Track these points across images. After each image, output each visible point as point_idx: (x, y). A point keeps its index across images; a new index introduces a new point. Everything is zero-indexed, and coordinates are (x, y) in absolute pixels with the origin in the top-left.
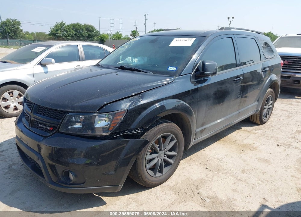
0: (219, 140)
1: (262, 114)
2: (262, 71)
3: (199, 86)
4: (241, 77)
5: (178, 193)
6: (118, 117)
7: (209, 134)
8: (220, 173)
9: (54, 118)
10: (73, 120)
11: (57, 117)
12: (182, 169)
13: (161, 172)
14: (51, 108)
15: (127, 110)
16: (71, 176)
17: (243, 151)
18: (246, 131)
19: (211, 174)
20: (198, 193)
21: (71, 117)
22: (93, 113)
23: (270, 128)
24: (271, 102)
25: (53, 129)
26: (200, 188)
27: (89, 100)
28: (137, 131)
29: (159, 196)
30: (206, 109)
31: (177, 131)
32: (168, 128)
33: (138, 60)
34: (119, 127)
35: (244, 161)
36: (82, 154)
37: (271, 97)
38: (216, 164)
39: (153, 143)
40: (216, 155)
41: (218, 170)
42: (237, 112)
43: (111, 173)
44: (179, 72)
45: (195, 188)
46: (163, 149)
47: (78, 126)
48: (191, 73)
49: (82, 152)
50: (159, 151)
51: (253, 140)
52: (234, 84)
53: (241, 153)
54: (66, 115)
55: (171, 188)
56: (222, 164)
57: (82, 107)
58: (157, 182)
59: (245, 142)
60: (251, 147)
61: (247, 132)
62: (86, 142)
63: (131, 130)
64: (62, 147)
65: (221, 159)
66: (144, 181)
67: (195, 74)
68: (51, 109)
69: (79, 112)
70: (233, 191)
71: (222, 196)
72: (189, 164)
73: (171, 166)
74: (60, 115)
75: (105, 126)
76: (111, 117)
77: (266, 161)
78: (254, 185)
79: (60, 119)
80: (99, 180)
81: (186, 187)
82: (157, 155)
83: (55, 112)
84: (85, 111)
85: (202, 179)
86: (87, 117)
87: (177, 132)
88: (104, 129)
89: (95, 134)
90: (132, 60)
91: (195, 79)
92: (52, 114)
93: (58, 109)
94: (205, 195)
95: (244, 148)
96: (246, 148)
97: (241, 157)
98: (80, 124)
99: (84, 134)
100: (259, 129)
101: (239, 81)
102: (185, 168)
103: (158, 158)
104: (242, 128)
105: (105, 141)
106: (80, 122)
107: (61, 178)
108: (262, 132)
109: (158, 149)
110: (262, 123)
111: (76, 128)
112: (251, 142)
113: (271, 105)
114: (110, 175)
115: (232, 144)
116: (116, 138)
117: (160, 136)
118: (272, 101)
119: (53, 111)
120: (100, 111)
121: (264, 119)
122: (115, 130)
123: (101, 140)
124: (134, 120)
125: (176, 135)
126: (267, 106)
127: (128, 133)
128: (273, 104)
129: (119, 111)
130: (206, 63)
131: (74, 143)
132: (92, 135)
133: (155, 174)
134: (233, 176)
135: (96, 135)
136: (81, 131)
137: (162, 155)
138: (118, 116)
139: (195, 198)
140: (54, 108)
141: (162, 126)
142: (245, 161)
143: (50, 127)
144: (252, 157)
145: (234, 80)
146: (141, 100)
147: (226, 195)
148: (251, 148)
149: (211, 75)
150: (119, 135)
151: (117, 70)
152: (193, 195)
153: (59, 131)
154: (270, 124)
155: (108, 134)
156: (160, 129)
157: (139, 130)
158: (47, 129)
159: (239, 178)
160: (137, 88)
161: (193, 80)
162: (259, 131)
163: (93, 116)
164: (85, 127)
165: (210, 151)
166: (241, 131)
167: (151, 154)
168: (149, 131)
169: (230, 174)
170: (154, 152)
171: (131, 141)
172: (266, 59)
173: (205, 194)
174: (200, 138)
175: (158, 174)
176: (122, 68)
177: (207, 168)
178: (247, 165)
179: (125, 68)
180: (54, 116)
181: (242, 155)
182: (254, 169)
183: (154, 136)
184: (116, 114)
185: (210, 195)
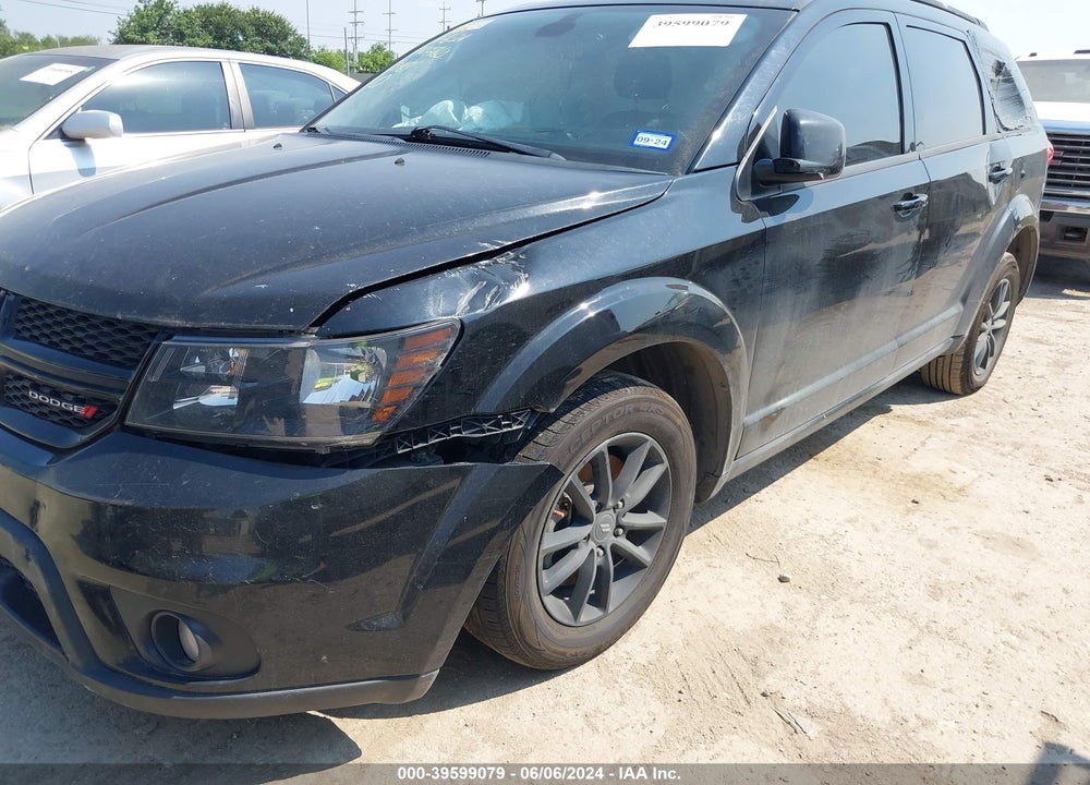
0: (811, 457)
1: (973, 353)
2: (991, 179)
3: (770, 222)
4: (923, 197)
5: (677, 696)
6: (417, 359)
7: (790, 435)
8: (844, 600)
9: (102, 358)
10: (194, 369)
11: (117, 352)
12: (680, 583)
13: (599, 600)
14: (82, 308)
15: (458, 326)
16: (190, 641)
17: (913, 501)
18: (912, 419)
19: (804, 605)
20: (764, 695)
21: (182, 356)
22: (293, 334)
23: (1000, 407)
24: (1004, 306)
25: (98, 412)
26: (767, 667)
27: (272, 270)
28: (505, 426)
29: (597, 710)
30: (790, 326)
31: (675, 424)
32: (637, 410)
33: (486, 115)
34: (424, 406)
35: (931, 547)
36: (245, 525)
37: (1006, 287)
38: (818, 560)
39: (571, 477)
40: (812, 521)
41: (830, 584)
42: (894, 344)
43: (385, 622)
44: (686, 156)
45: (745, 668)
46: (610, 504)
47: (220, 397)
48: (738, 163)
49: (241, 515)
50: (594, 512)
51: (946, 458)
52: (895, 222)
53: (908, 511)
54: (158, 345)
55: (645, 672)
56: (842, 559)
57: (234, 307)
58: (584, 650)
59: (918, 465)
60: (944, 485)
61: (915, 427)
62: (260, 480)
63: (476, 420)
64: (141, 504)
65: (835, 537)
66: (530, 646)
67: (753, 169)
68: (85, 317)
69: (223, 328)
70: (910, 680)
71: (868, 706)
72: (709, 560)
73: (642, 573)
74: (132, 344)
75: (353, 398)
76: (381, 353)
77: (1018, 545)
78: (990, 651)
79: (129, 364)
80: (325, 658)
81: (707, 667)
82: (586, 530)
83: (105, 329)
84: (254, 325)
85: (772, 625)
86: (264, 356)
87: (674, 429)
88: (347, 415)
89: (304, 440)
90: (459, 114)
91: (754, 192)
92: (90, 342)
93: (119, 317)
94: (797, 703)
95: (917, 491)
96: (927, 490)
97: (913, 527)
98: (227, 389)
99: (251, 441)
100: (962, 414)
101: (915, 214)
102: (691, 576)
103: (590, 542)
104: (893, 407)
105: (355, 471)
106: (228, 381)
107: (141, 650)
108: (972, 426)
109: (593, 504)
110: (969, 387)
111: (211, 410)
112: (940, 465)
113: (1003, 317)
114: (379, 629)
115: (868, 473)
116: (407, 458)
117: (603, 446)
118: (1008, 303)
119: (97, 327)
120: (327, 327)
121: (978, 374)
122: (403, 421)
123: (331, 467)
124: (493, 373)
125: (667, 441)
126: (990, 322)
127: (464, 434)
128: (1008, 316)
129: (423, 328)
130: (802, 122)
131: (200, 481)
132: (289, 444)
133: (576, 614)
134: (895, 610)
135: (311, 444)
136: (236, 424)
137: (608, 528)
138: (420, 350)
139: (753, 718)
140: (97, 312)
141: (615, 402)
142: (931, 545)
143: (79, 401)
144: (955, 528)
145: (898, 208)
146: (523, 276)
147: (886, 701)
148: (945, 492)
149: (822, 175)
150: (420, 445)
151: (400, 144)
152: (743, 702)
153: (127, 422)
154: (996, 393)
155: (368, 439)
156: (607, 416)
157: (515, 420)
158: (69, 413)
159: (923, 622)
160: (502, 220)
161: (746, 198)
162: (963, 422)
163: (289, 350)
164: (252, 403)
165: (784, 501)
166: (892, 421)
167: (560, 526)
168: (556, 426)
169: (883, 604)
170: (575, 515)
171: (480, 472)
172: (1001, 130)
173: (794, 697)
174: (757, 452)
175: (589, 613)
176: (419, 138)
177: (782, 580)
178: (946, 561)
179: (433, 136)
180: (102, 350)
181: (915, 519)
182: (978, 578)
183: (581, 444)
184: (408, 342)
185: (817, 701)
